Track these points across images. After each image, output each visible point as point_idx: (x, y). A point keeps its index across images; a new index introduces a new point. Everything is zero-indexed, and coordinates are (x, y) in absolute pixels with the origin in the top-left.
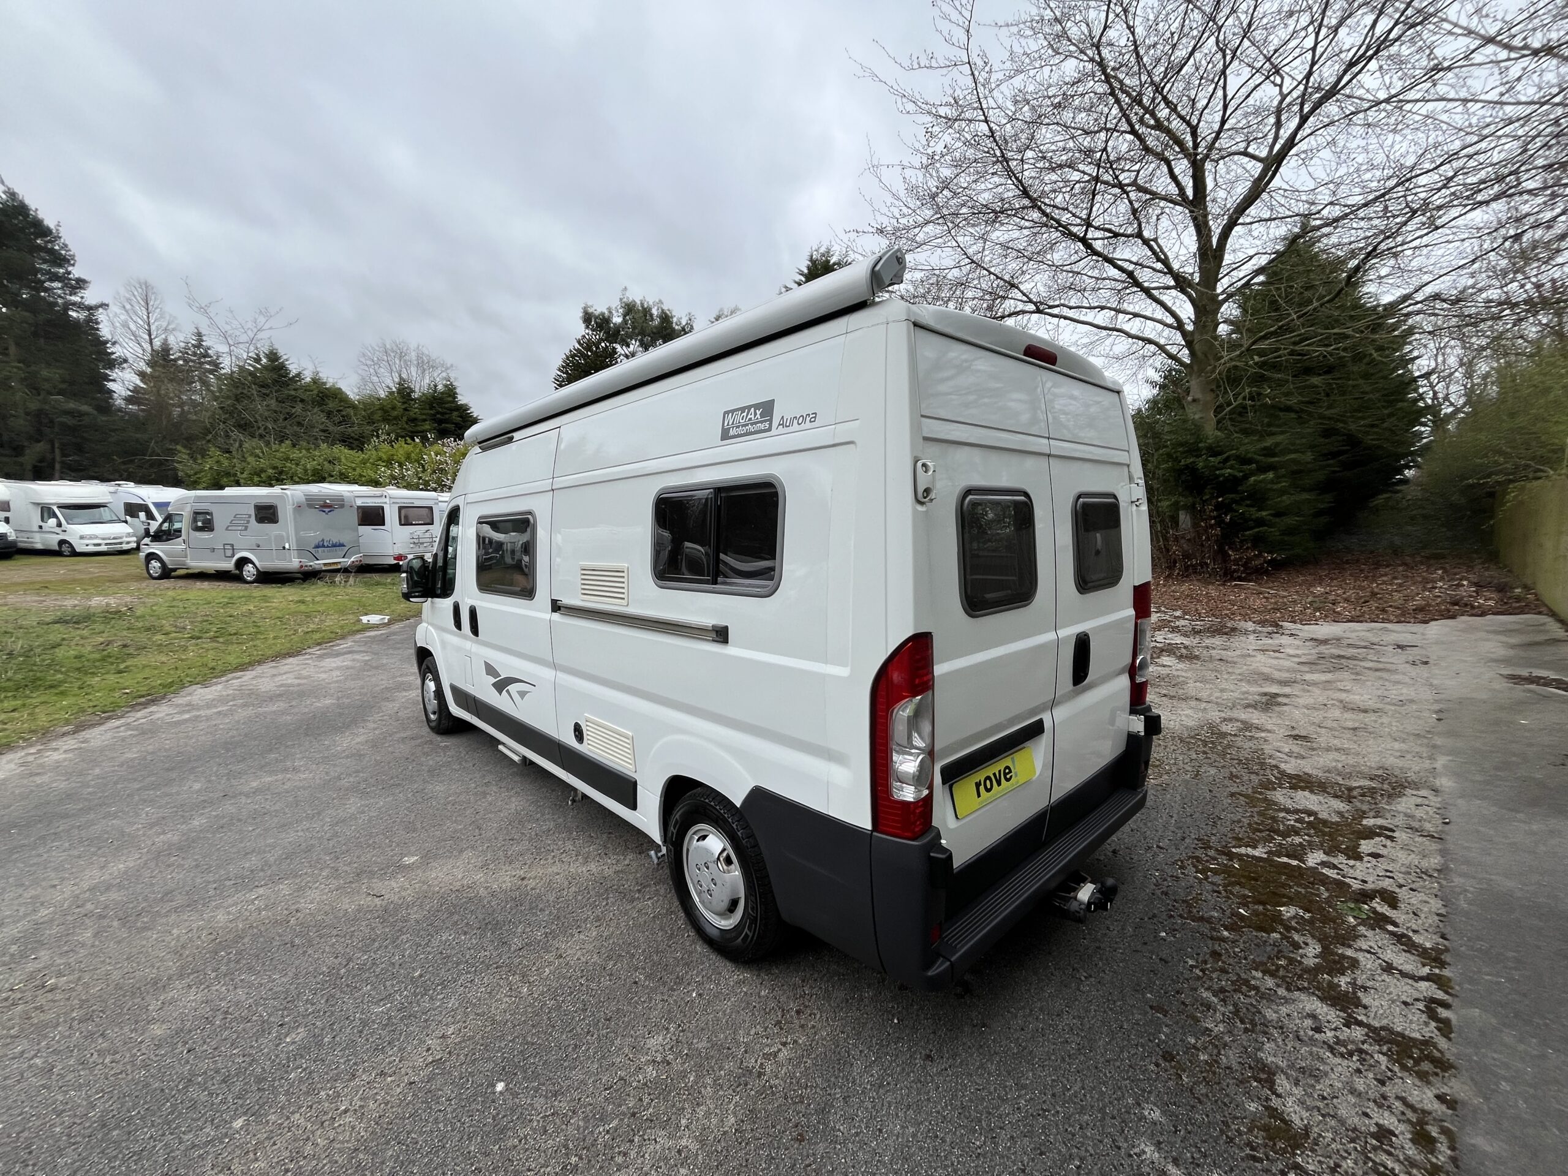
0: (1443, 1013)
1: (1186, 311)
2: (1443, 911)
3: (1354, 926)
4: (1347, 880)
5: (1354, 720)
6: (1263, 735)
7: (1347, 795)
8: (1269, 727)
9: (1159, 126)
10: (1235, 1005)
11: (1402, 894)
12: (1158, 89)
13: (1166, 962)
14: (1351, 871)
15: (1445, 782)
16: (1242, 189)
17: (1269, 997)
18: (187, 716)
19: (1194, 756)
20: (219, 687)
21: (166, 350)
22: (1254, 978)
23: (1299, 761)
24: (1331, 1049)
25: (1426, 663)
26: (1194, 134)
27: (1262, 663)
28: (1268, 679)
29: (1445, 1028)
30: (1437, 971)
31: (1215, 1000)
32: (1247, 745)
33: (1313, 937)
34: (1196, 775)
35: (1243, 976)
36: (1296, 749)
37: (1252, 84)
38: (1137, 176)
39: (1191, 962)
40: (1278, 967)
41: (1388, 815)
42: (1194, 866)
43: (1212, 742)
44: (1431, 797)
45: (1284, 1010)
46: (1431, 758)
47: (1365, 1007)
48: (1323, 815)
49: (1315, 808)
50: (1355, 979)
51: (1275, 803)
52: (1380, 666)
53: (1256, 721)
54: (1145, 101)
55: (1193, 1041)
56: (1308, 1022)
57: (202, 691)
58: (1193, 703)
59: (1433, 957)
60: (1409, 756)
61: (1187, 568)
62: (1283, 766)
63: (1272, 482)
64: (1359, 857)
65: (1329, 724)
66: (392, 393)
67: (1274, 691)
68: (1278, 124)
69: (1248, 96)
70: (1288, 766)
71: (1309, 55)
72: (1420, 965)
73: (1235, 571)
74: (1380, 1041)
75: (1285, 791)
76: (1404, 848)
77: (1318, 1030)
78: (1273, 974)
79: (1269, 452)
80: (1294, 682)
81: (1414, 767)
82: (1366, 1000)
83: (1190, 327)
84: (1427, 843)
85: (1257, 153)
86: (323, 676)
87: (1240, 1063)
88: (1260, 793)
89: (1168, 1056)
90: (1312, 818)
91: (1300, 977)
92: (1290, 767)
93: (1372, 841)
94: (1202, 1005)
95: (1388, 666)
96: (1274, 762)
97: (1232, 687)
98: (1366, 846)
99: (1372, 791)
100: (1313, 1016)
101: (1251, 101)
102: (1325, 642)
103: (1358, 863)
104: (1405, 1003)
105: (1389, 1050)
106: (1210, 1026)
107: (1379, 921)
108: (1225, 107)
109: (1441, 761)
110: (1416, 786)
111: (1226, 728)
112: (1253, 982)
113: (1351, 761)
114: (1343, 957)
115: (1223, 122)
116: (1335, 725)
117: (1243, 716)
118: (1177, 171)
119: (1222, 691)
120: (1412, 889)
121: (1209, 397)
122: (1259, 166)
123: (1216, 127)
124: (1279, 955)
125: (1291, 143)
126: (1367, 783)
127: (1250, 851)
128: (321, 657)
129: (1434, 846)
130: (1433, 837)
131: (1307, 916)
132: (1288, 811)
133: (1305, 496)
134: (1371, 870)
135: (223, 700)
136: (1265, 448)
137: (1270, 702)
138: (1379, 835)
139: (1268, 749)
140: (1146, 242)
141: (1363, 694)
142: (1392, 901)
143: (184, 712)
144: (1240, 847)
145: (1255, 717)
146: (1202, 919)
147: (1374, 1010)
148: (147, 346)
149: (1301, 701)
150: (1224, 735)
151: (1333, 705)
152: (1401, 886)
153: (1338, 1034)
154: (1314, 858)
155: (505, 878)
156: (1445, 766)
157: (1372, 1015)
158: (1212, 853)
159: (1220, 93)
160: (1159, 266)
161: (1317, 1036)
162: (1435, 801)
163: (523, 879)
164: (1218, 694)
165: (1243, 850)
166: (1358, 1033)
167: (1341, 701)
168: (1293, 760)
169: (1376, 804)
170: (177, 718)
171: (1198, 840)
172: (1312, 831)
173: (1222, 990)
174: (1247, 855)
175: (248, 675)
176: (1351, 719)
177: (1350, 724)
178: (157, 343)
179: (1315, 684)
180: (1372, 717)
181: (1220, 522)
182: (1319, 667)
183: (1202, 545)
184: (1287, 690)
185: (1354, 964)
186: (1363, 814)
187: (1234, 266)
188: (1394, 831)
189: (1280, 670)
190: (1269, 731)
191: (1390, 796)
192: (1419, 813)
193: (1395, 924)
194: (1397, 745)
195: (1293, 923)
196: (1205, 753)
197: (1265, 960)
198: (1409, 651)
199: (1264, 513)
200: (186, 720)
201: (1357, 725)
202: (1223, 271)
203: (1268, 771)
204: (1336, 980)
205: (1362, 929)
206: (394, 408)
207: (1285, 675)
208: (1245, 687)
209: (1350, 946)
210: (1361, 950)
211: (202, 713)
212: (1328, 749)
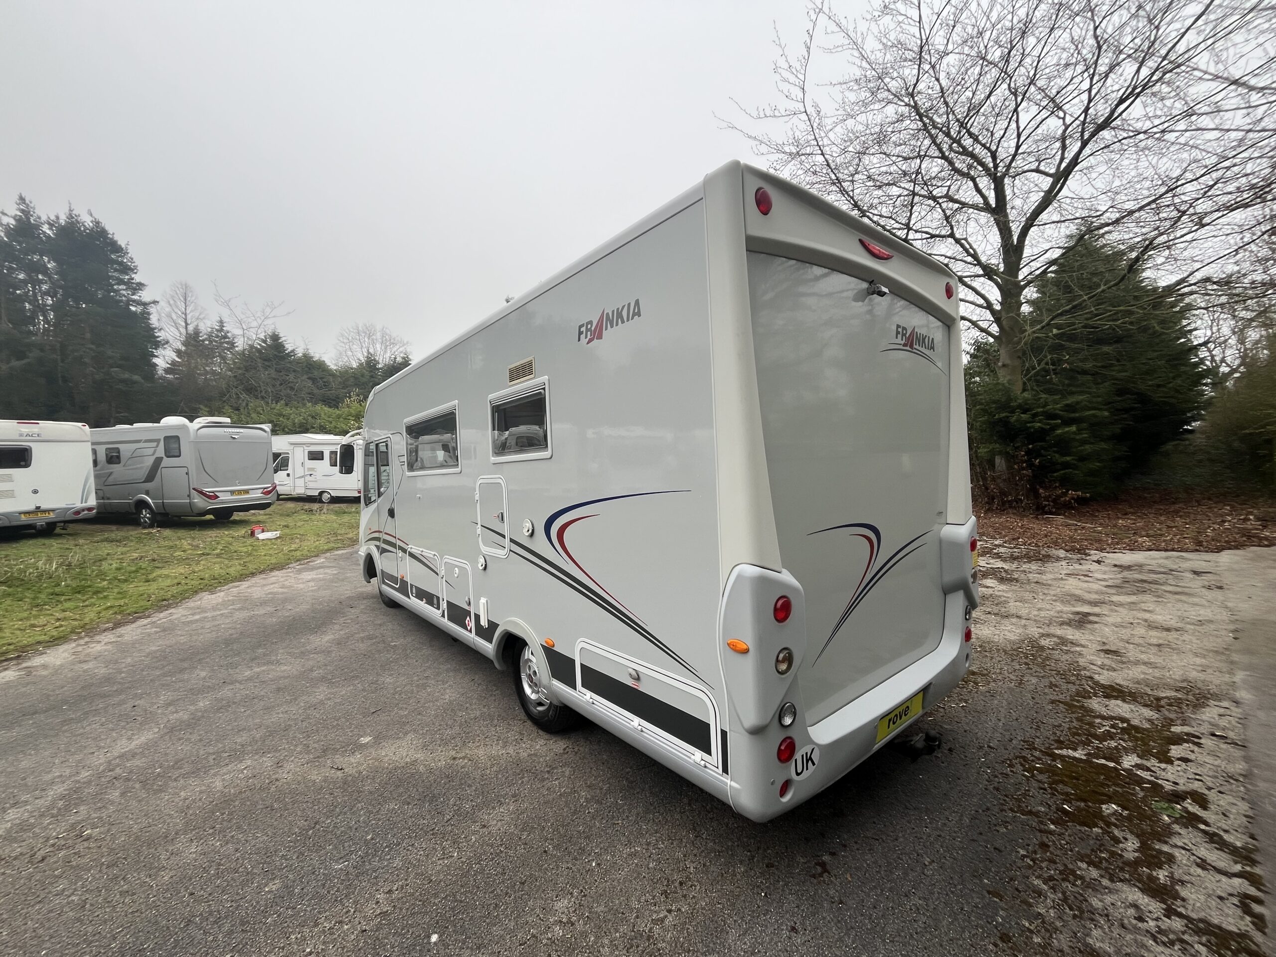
0: (1257, 908)
1: (994, 295)
2: (1250, 813)
3: (1169, 824)
4: (1160, 782)
5: (1159, 638)
6: (1078, 649)
7: (1156, 704)
8: (1083, 642)
9: (965, 152)
10: (1064, 893)
11: (1212, 796)
12: (962, 125)
13: (1000, 851)
14: (1163, 774)
15: (1243, 695)
16: (1036, 198)
17: (1092, 886)
18: (197, 617)
19: (1018, 667)
20: (222, 593)
21: (197, 333)
22: (1080, 868)
23: (1111, 673)
24: (1155, 939)
25: (1221, 588)
26: (994, 156)
27: (1073, 585)
28: (1079, 599)
29: (1259, 922)
30: (1248, 869)
31: (1045, 887)
32: (1065, 657)
33: (1132, 832)
34: (1020, 684)
35: (1070, 866)
36: (1107, 662)
37: (1039, 118)
38: (948, 191)
39: (1022, 852)
40: (1101, 859)
41: (1194, 724)
42: (1022, 765)
43: (1032, 655)
44: (1232, 708)
45: (1108, 899)
46: (1231, 673)
47: (1183, 900)
48: (1135, 722)
49: (1127, 716)
50: (1172, 873)
51: (1092, 711)
52: (1179, 590)
53: (1070, 637)
54: (952, 133)
55: (1027, 925)
56: (1131, 912)
57: (209, 597)
58: (1014, 620)
59: (1244, 855)
60: (1210, 671)
61: (1004, 503)
62: (1096, 677)
63: (1074, 433)
64: (1170, 761)
65: (1137, 640)
66: (361, 364)
67: (1086, 611)
68: (1064, 148)
69: (1038, 126)
70: (1102, 677)
71: (1085, 97)
72: (1232, 863)
73: (1046, 506)
74: (1198, 932)
75: (1099, 700)
76: (1212, 754)
77: (1140, 919)
78: (1097, 866)
79: (1070, 408)
80: (1104, 603)
81: (1215, 680)
82: (1184, 892)
83: (998, 307)
84: (1232, 750)
85: (1047, 170)
86: (301, 586)
87: (1070, 947)
88: (1078, 701)
89: (1005, 938)
90: (1125, 725)
91: (1122, 869)
92: (1104, 678)
93: (1180, 747)
94: (1034, 892)
95: (1186, 590)
96: (1088, 674)
97: (1048, 607)
98: (1175, 751)
99: (1179, 702)
100: (1135, 906)
101: (1039, 131)
102: (1129, 568)
103: (1169, 767)
104: (1221, 898)
105: (1209, 941)
106: (1043, 911)
107: (1191, 820)
108: (1019, 136)
109: (1240, 676)
110: (1217, 697)
111: (1044, 642)
112: (1078, 872)
113: (1157, 673)
114: (1160, 852)
115: (1018, 147)
116: (1141, 641)
117: (1059, 632)
118: (981, 186)
119: (1039, 610)
120: (1220, 792)
121: (1017, 363)
122: (1050, 180)
123: (1012, 151)
124: (1102, 847)
125: (1075, 162)
126: (1173, 694)
127: (1071, 753)
128: (300, 571)
129: (1238, 753)
130: (1237, 744)
131: (1125, 813)
132: (1103, 718)
133: (1104, 445)
134: (1181, 773)
135: (224, 604)
136: (1067, 405)
137: (1082, 621)
138: (1187, 741)
139: (1082, 661)
140: (958, 241)
141: (1164, 615)
142: (1202, 801)
143: (193, 615)
144: (1061, 749)
145: (1070, 633)
146: (1030, 813)
147: (1191, 902)
148: (183, 331)
149: (1110, 620)
150: (1042, 648)
151: (1138, 624)
152: (1209, 789)
153: (1160, 923)
154: (1129, 761)
155: (441, 758)
156: (1244, 681)
157: (1190, 907)
158: (1037, 754)
159: (1013, 125)
160: (969, 259)
161: (1140, 925)
162: (1236, 711)
163: (454, 759)
164: (1036, 613)
165: (1064, 752)
166: (1177, 924)
167: (1146, 621)
168: (1105, 672)
169: (1182, 713)
170: (190, 618)
171: (1024, 741)
172: (1126, 737)
173: (1051, 878)
174: (1069, 757)
175: (244, 585)
176: (1155, 637)
177: (1155, 641)
178: (191, 328)
179: (1121, 605)
180: (1172, 636)
181: (1031, 465)
182: (1124, 590)
183: (1017, 485)
184: (1096, 610)
185: (1171, 859)
186: (1170, 722)
187: (1033, 258)
188: (1199, 738)
189: (1090, 592)
190: (1083, 646)
191: (1195, 706)
192: (1223, 722)
193: (1206, 824)
194: (1198, 661)
195: (1113, 820)
196: (1026, 664)
197: (1089, 852)
198: (1205, 577)
199: (1068, 458)
200: (197, 621)
201: (1161, 642)
202: (1023, 263)
203: (1084, 682)
204: (1154, 873)
205: (1176, 827)
206: (363, 376)
207: (1094, 597)
208: (1059, 606)
209: (1166, 843)
210: (1176, 846)
211: (209, 614)
212: (1137, 663)
